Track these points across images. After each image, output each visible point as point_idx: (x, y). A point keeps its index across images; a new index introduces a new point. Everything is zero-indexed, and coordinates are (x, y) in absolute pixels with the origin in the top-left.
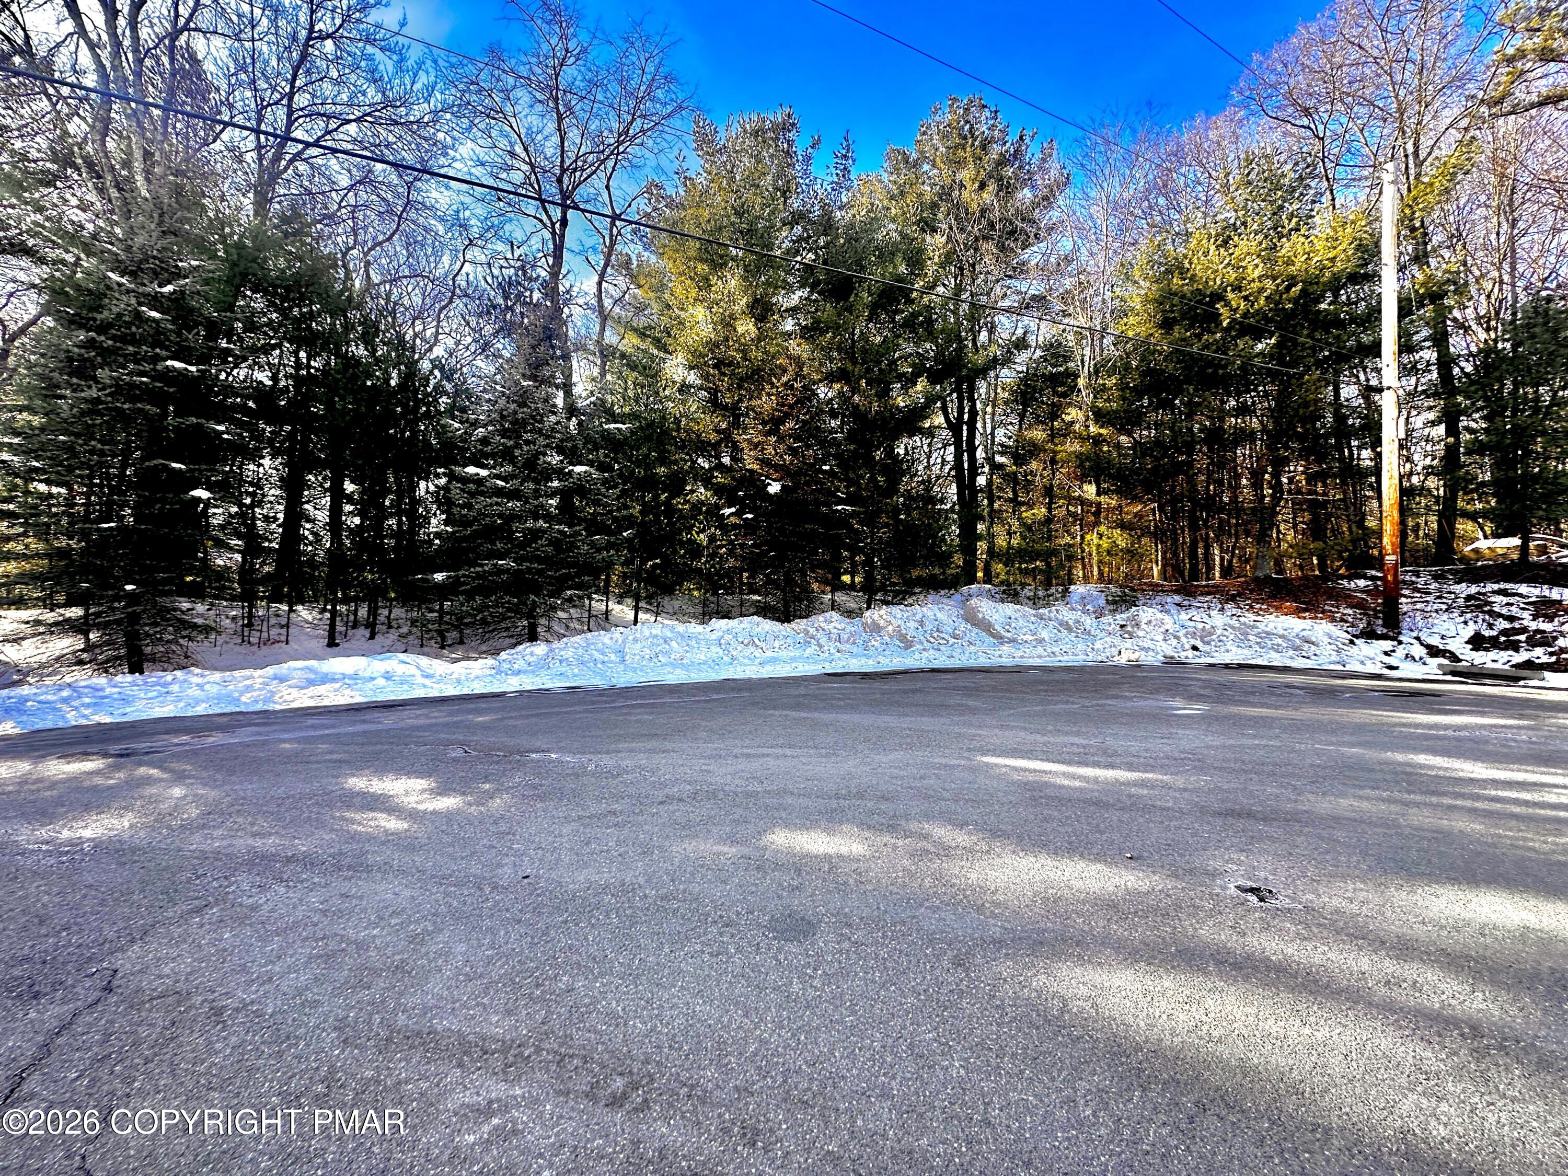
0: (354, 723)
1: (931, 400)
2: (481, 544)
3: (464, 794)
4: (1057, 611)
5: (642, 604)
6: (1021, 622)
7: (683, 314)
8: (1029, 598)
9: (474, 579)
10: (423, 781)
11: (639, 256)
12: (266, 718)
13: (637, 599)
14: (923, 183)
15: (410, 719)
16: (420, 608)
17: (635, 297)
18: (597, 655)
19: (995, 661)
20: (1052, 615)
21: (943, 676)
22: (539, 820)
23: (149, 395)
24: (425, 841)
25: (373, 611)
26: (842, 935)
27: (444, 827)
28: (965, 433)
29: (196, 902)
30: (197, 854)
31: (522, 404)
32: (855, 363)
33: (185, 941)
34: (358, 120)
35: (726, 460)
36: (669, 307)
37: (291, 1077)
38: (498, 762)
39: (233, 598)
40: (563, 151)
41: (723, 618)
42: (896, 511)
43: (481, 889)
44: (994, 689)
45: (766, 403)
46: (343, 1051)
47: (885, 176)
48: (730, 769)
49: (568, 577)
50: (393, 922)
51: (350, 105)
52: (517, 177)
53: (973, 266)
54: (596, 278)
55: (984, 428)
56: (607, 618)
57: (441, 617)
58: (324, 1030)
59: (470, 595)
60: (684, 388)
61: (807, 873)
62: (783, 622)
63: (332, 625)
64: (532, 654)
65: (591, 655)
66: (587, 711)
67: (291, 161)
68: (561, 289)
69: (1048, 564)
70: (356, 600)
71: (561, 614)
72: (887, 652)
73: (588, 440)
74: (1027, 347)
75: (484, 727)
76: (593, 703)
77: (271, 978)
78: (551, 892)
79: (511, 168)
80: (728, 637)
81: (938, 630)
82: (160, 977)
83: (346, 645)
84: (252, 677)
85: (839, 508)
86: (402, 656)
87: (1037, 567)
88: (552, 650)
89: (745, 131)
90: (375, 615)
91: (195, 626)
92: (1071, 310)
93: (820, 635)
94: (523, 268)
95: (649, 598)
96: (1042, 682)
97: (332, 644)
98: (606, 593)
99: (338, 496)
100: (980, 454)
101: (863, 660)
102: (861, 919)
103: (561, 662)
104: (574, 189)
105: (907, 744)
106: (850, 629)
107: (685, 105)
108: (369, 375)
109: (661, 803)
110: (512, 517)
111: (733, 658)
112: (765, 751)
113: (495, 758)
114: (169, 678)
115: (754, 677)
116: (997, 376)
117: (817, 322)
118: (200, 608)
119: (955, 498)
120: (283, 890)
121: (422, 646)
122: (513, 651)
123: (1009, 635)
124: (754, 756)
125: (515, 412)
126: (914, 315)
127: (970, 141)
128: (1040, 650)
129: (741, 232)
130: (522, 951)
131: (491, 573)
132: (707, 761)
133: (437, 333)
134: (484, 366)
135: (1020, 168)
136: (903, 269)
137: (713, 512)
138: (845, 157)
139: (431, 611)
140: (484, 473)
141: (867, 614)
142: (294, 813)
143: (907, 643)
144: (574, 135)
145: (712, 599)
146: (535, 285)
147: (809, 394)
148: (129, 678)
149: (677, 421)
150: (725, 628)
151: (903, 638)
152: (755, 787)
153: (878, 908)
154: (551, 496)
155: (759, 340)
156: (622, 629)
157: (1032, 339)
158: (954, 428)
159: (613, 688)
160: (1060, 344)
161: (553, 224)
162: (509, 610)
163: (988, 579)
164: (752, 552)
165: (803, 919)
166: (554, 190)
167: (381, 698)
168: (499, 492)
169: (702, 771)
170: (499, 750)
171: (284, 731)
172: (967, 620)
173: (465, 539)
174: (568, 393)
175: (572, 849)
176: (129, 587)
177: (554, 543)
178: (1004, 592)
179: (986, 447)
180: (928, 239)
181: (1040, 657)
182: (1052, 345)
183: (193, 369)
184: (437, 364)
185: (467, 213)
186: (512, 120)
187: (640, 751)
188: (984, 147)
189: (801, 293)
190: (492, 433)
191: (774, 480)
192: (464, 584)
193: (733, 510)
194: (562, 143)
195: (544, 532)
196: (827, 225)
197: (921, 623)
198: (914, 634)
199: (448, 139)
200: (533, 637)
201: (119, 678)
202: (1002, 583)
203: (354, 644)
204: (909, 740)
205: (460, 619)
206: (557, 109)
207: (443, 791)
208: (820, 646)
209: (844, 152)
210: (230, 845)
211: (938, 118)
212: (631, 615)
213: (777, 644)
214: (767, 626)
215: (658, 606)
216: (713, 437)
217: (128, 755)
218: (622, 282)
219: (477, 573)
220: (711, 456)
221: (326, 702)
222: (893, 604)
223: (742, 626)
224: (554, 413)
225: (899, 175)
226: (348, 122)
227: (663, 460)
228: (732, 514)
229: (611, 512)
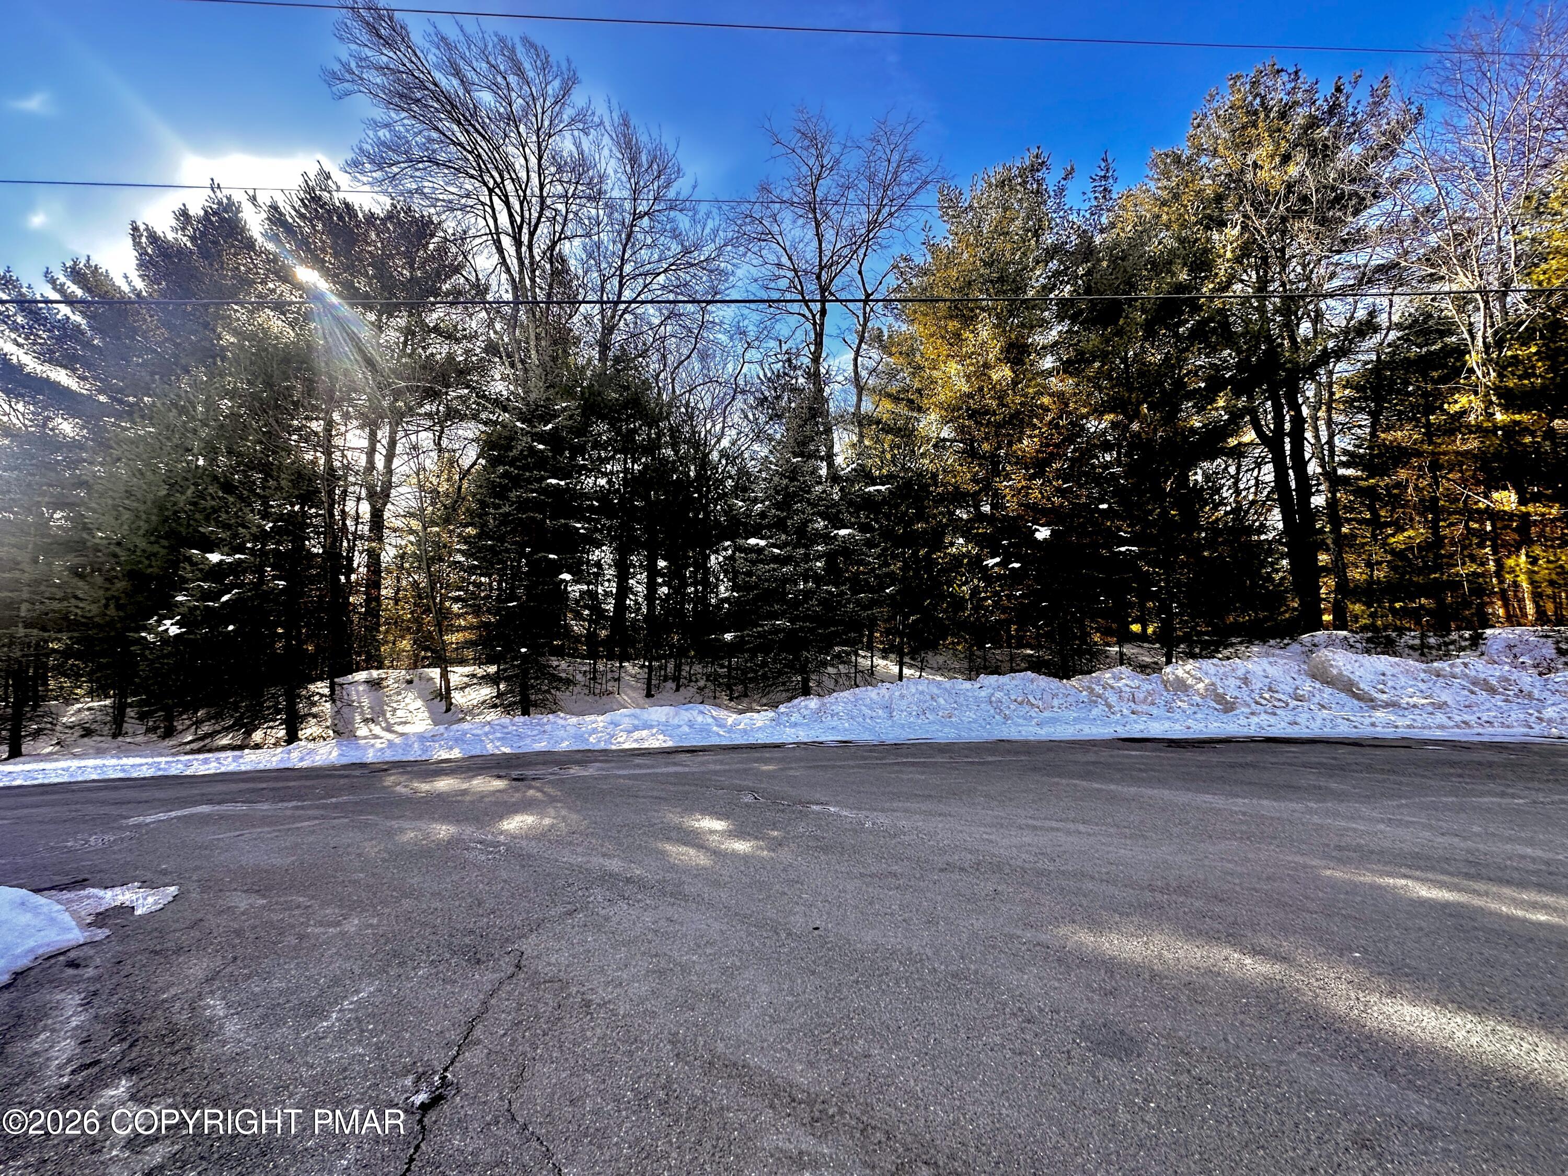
0: (667, 765)
1: (1236, 416)
2: (761, 607)
3: (756, 838)
4: (1466, 665)
5: (907, 659)
6: (1403, 680)
7: (935, 373)
8: (1412, 647)
9: (756, 638)
10: (723, 823)
11: (890, 326)
12: (605, 756)
13: (901, 655)
14: (1202, 179)
15: (711, 764)
16: (713, 664)
17: (887, 364)
18: (866, 711)
19: (1365, 731)
20: (1457, 670)
21: (1286, 748)
22: (824, 872)
23: (537, 506)
24: (727, 879)
25: (678, 668)
26: (1178, 1064)
27: (743, 868)
28: (1288, 447)
29: (569, 906)
30: (567, 866)
31: (793, 479)
32: (1131, 390)
33: (563, 938)
34: (665, 271)
35: (986, 509)
36: (920, 368)
37: (639, 1077)
38: (783, 811)
39: (583, 657)
40: (821, 252)
41: (992, 673)
42: (1198, 546)
43: (777, 934)
44: (1369, 768)
45: (1028, 445)
46: (676, 1064)
47: (1152, 185)
48: (1015, 841)
49: (836, 634)
50: (708, 951)
51: (659, 261)
52: (783, 283)
53: (1282, 250)
54: (852, 355)
55: (1317, 437)
56: (872, 673)
57: (729, 671)
58: (661, 1041)
59: (753, 653)
60: (940, 444)
61: (1123, 977)
62: (1061, 678)
63: (649, 679)
64: (806, 707)
65: (860, 710)
66: (859, 766)
67: (621, 316)
68: (823, 371)
69: (1440, 602)
70: (664, 657)
71: (830, 670)
72: (1199, 716)
73: (851, 503)
74: (1376, 329)
75: (770, 775)
76: (865, 758)
77: (621, 984)
78: (840, 948)
79: (779, 277)
80: (999, 695)
81: (1270, 690)
82: (549, 964)
83: (659, 696)
84: (596, 721)
85: (1123, 549)
86: (701, 707)
87: (1422, 607)
88: (824, 704)
89: (990, 185)
90: (680, 671)
91: (560, 679)
92: (1444, 271)
93: (1109, 694)
94: (789, 360)
95: (913, 654)
96: (1452, 764)
97: (649, 695)
98: (870, 648)
99: (653, 572)
100: (1313, 468)
101: (1167, 725)
102: (1203, 1049)
103: (832, 716)
104: (831, 281)
105: (1242, 832)
106: (1146, 687)
107: (929, 179)
108: (675, 470)
109: (942, 870)
110: (785, 580)
111: (1006, 718)
112: (1054, 824)
113: (781, 807)
114: (545, 720)
115: (1032, 738)
116: (1331, 373)
117: (1081, 353)
118: (564, 665)
119: (1280, 525)
120: (626, 907)
121: (715, 698)
122: (790, 705)
123: (1384, 697)
124: (1041, 828)
125: (787, 487)
126: (1203, 323)
127: (1262, 116)
128: (1440, 718)
129: (992, 281)
130: (818, 1004)
131: (770, 633)
132: (988, 830)
133: (724, 427)
134: (762, 450)
135: (1341, 123)
136: (1183, 276)
137: (976, 563)
138: (1105, 178)
139: (722, 666)
140: (762, 543)
141: (1168, 669)
142: (631, 840)
143: (1228, 707)
144: (829, 235)
145: (977, 653)
146: (799, 373)
147: (1077, 429)
148: (522, 719)
149: (934, 476)
150: (995, 684)
151: (1220, 698)
152: (1044, 864)
153: (1226, 1040)
154: (818, 558)
155: (1015, 383)
156: (888, 685)
157: (1383, 319)
158: (1273, 443)
159: (882, 744)
160: (1430, 316)
161: (814, 316)
162: (785, 666)
163: (1340, 623)
164: (1022, 604)
165: (1122, 1032)
166: (814, 287)
167: (686, 744)
168: (775, 559)
169: (983, 840)
170: (783, 799)
171: (619, 768)
172: (1314, 677)
173: (747, 602)
174: (831, 465)
175: (856, 907)
176: (523, 650)
177: (823, 602)
178: (1369, 640)
179: (1322, 459)
180: (1216, 236)
181: (1442, 727)
182: (1416, 321)
183: (562, 483)
184: (723, 454)
185: (746, 322)
186: (779, 238)
187: (916, 813)
188: (1283, 115)
189: (1060, 328)
190: (768, 507)
191: (1042, 525)
192: (748, 642)
193: (998, 560)
194: (820, 245)
195: (814, 593)
196: (1087, 251)
197: (1246, 680)
198: (1235, 693)
199: (729, 267)
200: (806, 692)
201: (516, 719)
202: (1364, 629)
203: (665, 694)
204: (1244, 828)
205: (744, 672)
206: (815, 217)
207: (739, 833)
208: (1110, 707)
209: (1102, 173)
210: (588, 862)
211: (1215, 105)
212: (896, 669)
213: (1056, 702)
214: (1043, 682)
215: (922, 662)
216: (973, 488)
217: (522, 780)
218: (875, 354)
219: (758, 632)
220: (969, 506)
221: (646, 745)
222: (1202, 657)
223: (1014, 682)
224: (820, 483)
225: (1169, 179)
226: (659, 274)
227: (920, 517)
228: (996, 565)
229: (873, 569)
